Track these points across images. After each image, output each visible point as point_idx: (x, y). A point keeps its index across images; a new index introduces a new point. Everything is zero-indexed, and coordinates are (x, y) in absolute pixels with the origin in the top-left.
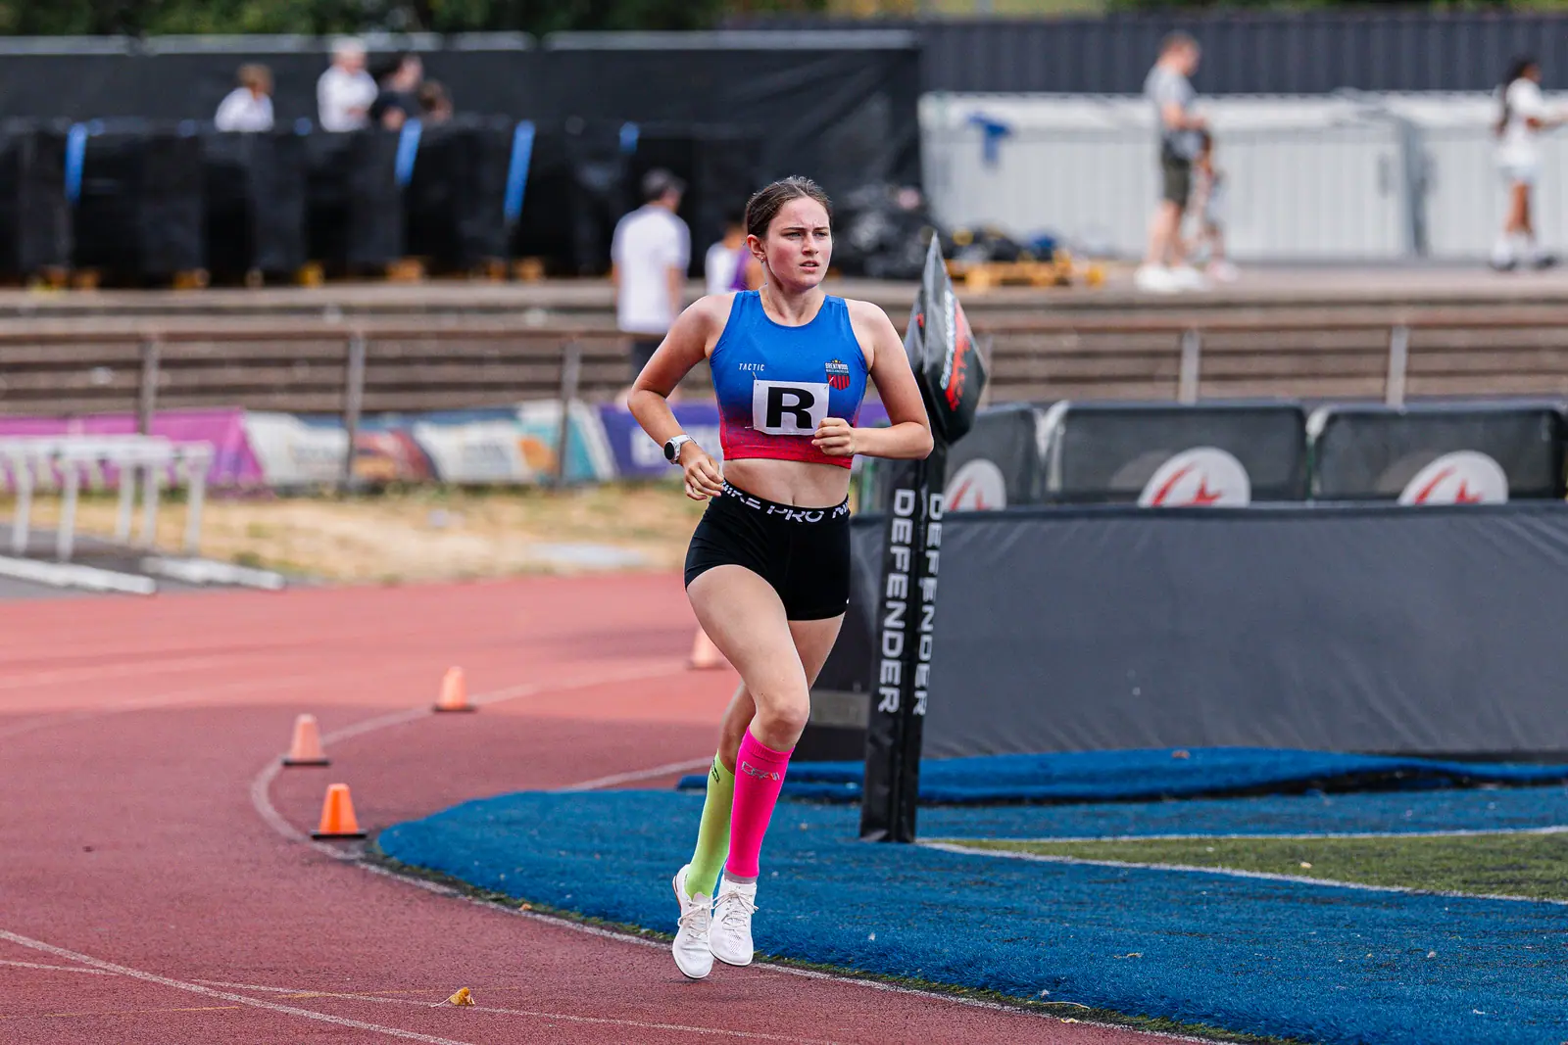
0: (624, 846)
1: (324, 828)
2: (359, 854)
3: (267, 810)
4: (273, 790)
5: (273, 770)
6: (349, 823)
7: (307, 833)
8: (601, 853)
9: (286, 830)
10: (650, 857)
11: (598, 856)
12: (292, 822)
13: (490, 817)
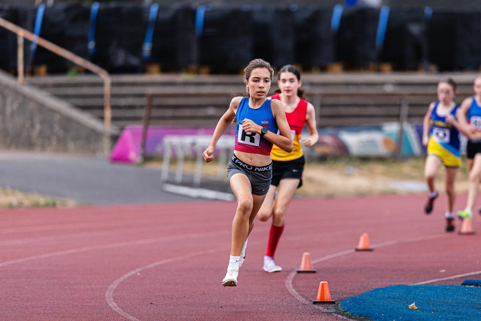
0: (443, 309)
1: (318, 298)
2: (333, 310)
3: (293, 291)
4: (294, 283)
5: (293, 275)
6: (328, 297)
7: (310, 301)
8: (433, 311)
9: (302, 300)
10: (454, 313)
11: (432, 313)
12: (303, 296)
13: (386, 296)
